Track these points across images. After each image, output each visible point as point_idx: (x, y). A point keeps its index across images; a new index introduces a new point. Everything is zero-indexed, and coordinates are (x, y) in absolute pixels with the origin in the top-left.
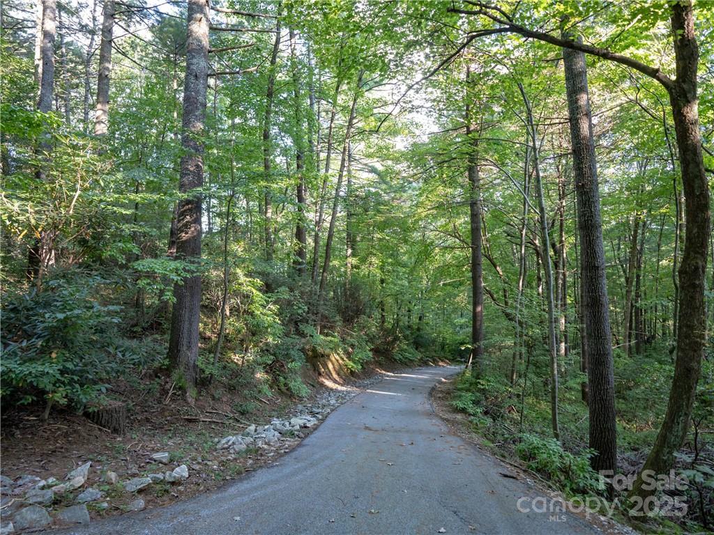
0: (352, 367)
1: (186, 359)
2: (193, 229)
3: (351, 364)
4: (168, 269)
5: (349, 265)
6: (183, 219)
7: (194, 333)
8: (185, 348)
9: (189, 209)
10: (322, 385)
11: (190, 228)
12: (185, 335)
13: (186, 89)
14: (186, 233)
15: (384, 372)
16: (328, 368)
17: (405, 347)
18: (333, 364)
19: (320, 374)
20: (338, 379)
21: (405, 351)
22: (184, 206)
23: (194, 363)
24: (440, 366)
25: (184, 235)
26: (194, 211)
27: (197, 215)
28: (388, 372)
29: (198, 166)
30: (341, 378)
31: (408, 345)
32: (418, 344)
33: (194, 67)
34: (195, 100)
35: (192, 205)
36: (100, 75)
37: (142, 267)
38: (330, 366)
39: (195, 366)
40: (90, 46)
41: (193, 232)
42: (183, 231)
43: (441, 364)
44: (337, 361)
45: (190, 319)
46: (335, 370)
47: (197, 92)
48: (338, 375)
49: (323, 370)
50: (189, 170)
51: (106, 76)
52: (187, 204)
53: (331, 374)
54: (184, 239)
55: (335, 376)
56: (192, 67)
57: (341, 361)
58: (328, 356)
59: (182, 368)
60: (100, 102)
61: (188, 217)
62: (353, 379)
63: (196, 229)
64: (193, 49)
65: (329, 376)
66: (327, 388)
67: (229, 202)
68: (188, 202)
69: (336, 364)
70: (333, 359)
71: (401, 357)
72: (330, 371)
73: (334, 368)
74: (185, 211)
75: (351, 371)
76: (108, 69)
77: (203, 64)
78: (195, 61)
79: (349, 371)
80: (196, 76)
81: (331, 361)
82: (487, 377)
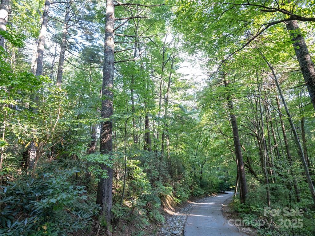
0: (178, 201)
1: (106, 208)
2: (109, 137)
3: (177, 200)
4: (104, 160)
5: (169, 150)
6: (104, 132)
7: (110, 193)
8: (105, 202)
9: (107, 126)
10: (166, 213)
11: (107, 136)
12: (106, 195)
13: (104, 69)
14: (106, 139)
15: (191, 202)
16: (167, 203)
17: (197, 188)
18: (169, 201)
19: (164, 207)
20: (172, 209)
21: (197, 190)
22: (104, 125)
23: (110, 211)
24: (213, 196)
25: (104, 140)
26: (109, 127)
27: (110, 129)
28: (193, 202)
29: (110, 105)
30: (173, 207)
31: (198, 186)
32: (202, 186)
33: (108, 59)
34: (109, 74)
35: (108, 124)
36: (59, 71)
37: (90, 159)
38: (168, 202)
39: (111, 212)
40: (53, 62)
41: (109, 138)
42: (103, 138)
43: (213, 195)
44: (170, 198)
45: (108, 185)
46: (170, 204)
47: (110, 70)
48: (172, 206)
49: (165, 204)
50: (107, 107)
51: (61, 71)
52: (106, 124)
53: (169, 206)
54: (105, 142)
55: (170, 207)
56: (107, 59)
57: (172, 199)
58: (166, 196)
59: (104, 214)
60: (58, 82)
61: (106, 130)
62: (179, 208)
63: (110, 137)
64: (107, 51)
65: (168, 207)
66: (169, 214)
67: (126, 122)
68: (106, 123)
69: (170, 200)
70: (168, 198)
71: (197, 193)
72: (168, 205)
73: (169, 202)
74: (105, 127)
75: (177, 203)
76: (62, 68)
77: (112, 57)
78: (108, 56)
79: (176, 204)
80: (109, 63)
81: (168, 199)
82: (256, 205)
